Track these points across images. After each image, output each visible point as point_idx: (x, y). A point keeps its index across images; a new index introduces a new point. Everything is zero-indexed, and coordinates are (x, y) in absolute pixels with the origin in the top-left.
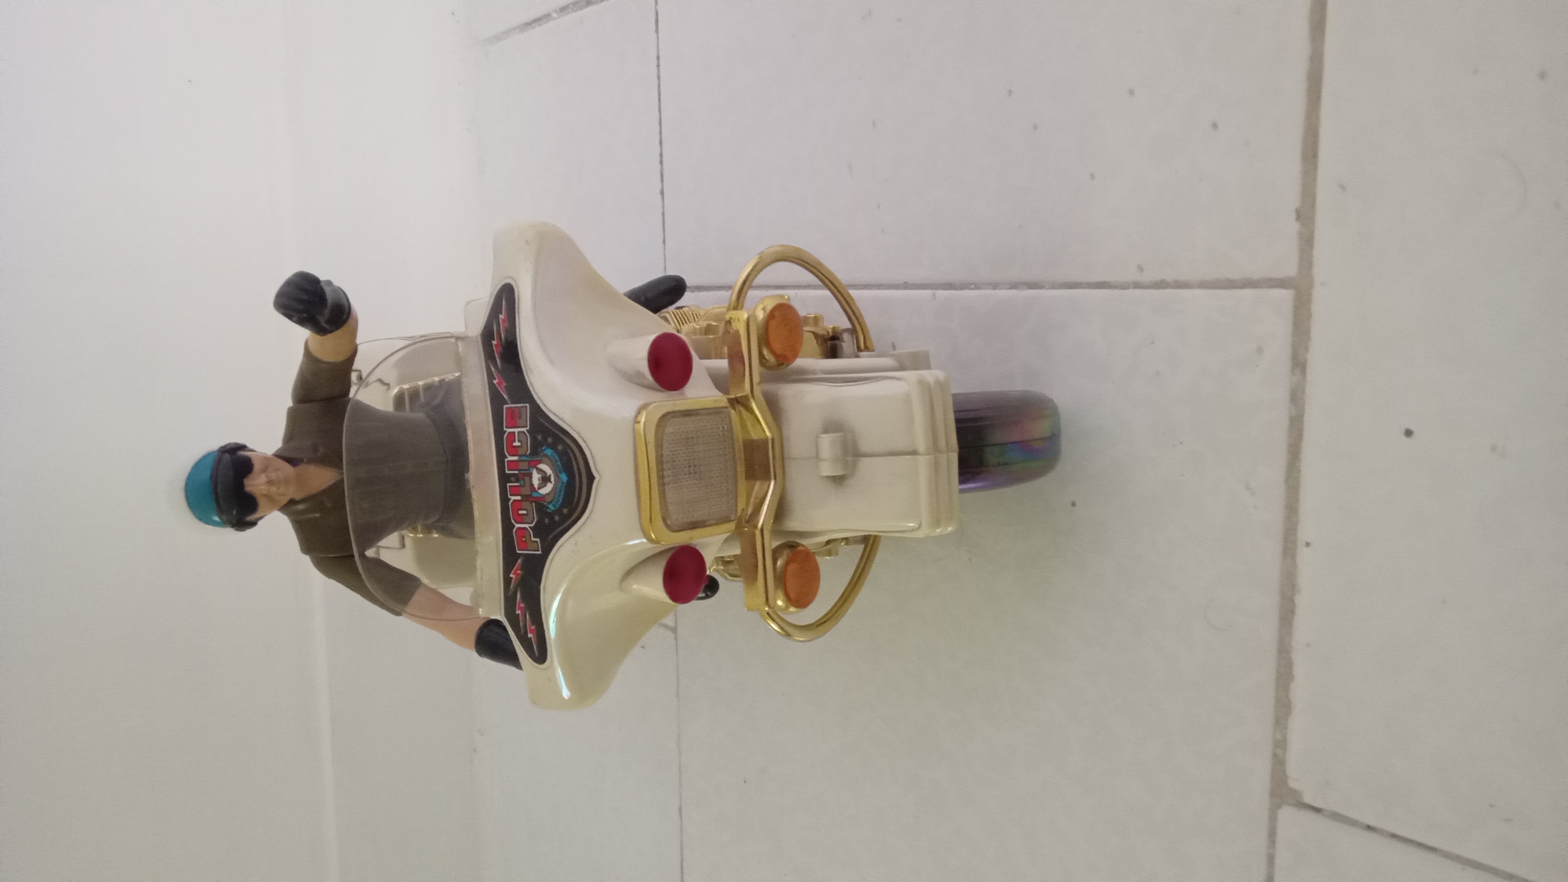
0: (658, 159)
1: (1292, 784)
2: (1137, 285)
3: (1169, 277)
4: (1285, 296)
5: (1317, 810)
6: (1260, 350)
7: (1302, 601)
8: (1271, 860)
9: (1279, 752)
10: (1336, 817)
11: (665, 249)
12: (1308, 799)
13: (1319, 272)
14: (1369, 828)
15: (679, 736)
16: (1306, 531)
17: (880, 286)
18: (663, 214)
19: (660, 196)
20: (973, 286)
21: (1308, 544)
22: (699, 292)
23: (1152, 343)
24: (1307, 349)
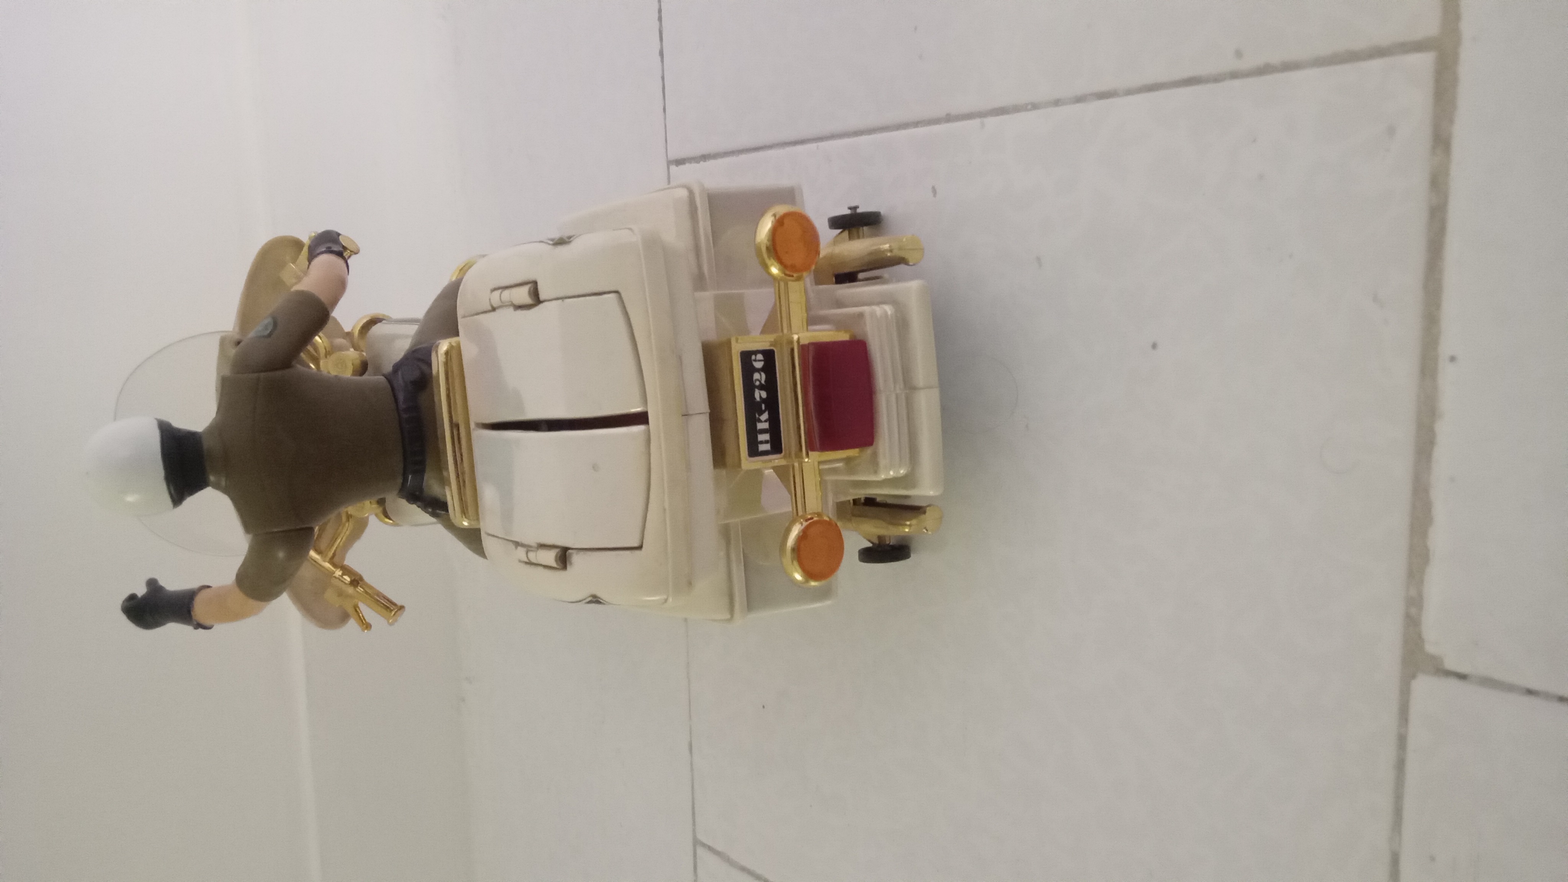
0: (656, 15)
1: (1430, 648)
2: (1234, 75)
3: (1275, 59)
4: (1424, 61)
5: (1462, 677)
6: (1391, 131)
7: (1444, 429)
8: (1402, 741)
9: (1413, 611)
10: (1488, 682)
11: (665, 119)
12: (1451, 664)
13: (1467, 27)
14: (1530, 692)
15: (688, 663)
16: (1448, 345)
17: (916, 124)
18: (663, 78)
19: (659, 58)
20: (1029, 107)
21: (1453, 359)
22: (705, 161)
23: (1254, 141)
24: (1451, 121)
